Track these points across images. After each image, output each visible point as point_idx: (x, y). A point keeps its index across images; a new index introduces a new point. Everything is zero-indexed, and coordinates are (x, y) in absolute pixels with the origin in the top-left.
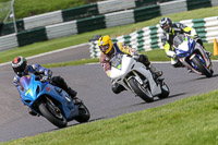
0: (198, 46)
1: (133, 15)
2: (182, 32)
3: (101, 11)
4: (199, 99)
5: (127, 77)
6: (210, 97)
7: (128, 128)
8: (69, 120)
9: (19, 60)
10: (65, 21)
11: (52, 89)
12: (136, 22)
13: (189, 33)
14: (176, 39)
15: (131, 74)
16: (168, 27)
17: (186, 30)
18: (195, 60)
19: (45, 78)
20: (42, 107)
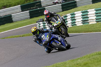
1: (61, 7)
3: (43, 5)
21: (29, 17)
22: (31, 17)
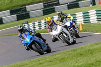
0: (74, 24)
1: (42, 12)
2: (67, 17)
3: (27, 10)
4: (74, 51)
5: (60, 34)
6: (78, 49)
7: (40, 64)
8: (44, 51)
9: (21, 26)
10: (11, 15)
11: (37, 38)
12: (44, 15)
13: (70, 18)
14: (64, 20)
15: (61, 33)
16: (60, 15)
17: (68, 16)
18: (73, 30)
19: (33, 34)
20: (33, 46)
21: (16, 19)
22: (18, 20)
